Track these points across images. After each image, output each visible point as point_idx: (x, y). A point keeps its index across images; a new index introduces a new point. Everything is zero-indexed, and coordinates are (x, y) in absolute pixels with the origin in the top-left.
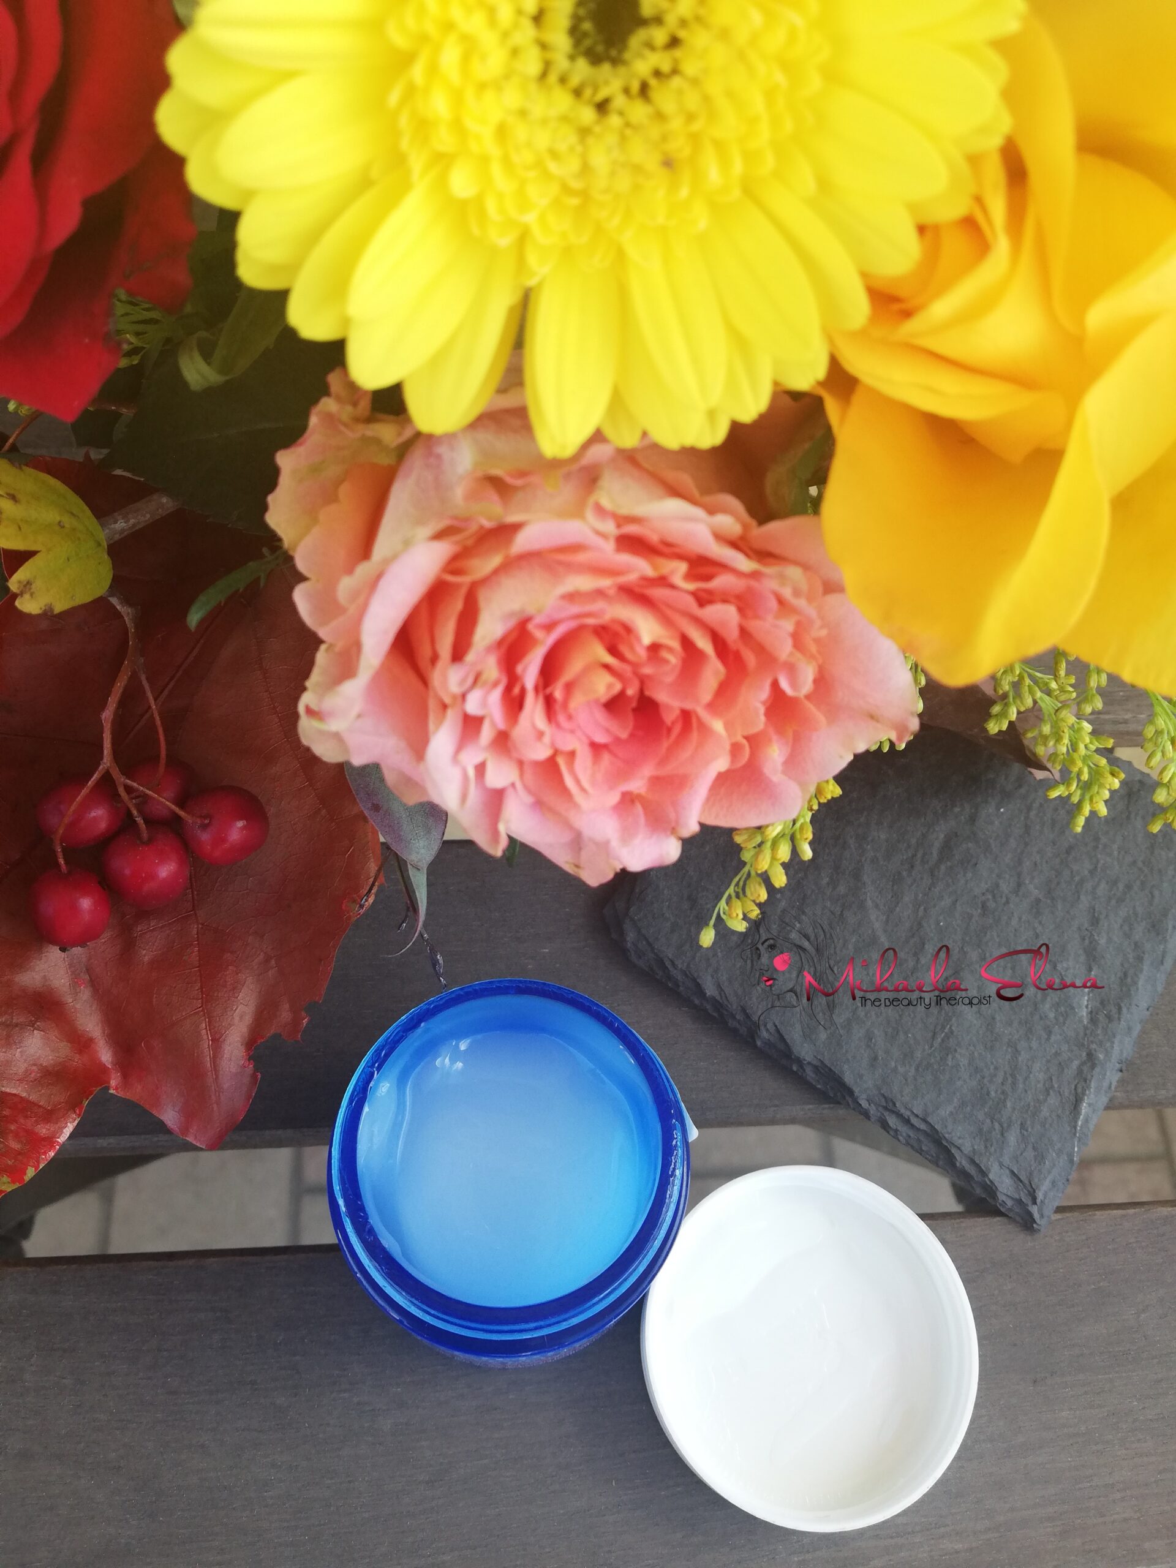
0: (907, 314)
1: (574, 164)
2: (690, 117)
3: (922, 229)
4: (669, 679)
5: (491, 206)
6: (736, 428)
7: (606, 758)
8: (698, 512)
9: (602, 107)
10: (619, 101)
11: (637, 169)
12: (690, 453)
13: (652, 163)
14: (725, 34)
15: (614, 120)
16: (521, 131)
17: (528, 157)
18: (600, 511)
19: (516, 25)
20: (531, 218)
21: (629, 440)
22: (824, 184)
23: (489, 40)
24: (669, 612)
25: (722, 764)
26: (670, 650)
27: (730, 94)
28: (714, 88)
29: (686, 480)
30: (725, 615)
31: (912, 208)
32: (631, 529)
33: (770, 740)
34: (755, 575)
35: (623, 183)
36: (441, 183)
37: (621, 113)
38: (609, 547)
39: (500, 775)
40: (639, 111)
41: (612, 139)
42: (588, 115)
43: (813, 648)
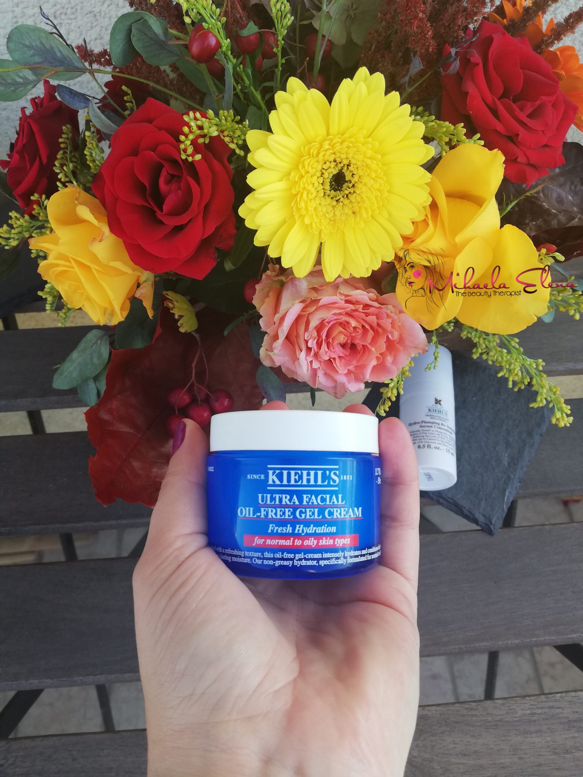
0: (413, 241)
1: (332, 214)
2: (359, 202)
3: (413, 223)
4: (359, 337)
5: (314, 225)
6: (373, 272)
7: (343, 360)
8: (365, 293)
9: (337, 201)
10: (342, 199)
11: (346, 214)
12: (362, 278)
13: (350, 213)
14: (365, 184)
15: (341, 204)
16: (320, 208)
17: (322, 214)
18: (340, 293)
19: (318, 186)
20: (323, 227)
21: (347, 276)
22: (390, 215)
23: (313, 190)
24: (358, 319)
25: (374, 362)
26: (359, 328)
27: (367, 197)
28: (364, 196)
29: (361, 285)
30: (372, 319)
31: (411, 219)
32: (348, 298)
33: (387, 355)
34: (379, 308)
35: (344, 218)
36: (303, 221)
37: (342, 202)
38: (343, 302)
39: (316, 365)
40: (346, 201)
41: (340, 208)
42: (335, 203)
43: (398, 328)
